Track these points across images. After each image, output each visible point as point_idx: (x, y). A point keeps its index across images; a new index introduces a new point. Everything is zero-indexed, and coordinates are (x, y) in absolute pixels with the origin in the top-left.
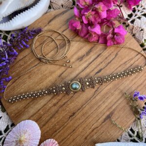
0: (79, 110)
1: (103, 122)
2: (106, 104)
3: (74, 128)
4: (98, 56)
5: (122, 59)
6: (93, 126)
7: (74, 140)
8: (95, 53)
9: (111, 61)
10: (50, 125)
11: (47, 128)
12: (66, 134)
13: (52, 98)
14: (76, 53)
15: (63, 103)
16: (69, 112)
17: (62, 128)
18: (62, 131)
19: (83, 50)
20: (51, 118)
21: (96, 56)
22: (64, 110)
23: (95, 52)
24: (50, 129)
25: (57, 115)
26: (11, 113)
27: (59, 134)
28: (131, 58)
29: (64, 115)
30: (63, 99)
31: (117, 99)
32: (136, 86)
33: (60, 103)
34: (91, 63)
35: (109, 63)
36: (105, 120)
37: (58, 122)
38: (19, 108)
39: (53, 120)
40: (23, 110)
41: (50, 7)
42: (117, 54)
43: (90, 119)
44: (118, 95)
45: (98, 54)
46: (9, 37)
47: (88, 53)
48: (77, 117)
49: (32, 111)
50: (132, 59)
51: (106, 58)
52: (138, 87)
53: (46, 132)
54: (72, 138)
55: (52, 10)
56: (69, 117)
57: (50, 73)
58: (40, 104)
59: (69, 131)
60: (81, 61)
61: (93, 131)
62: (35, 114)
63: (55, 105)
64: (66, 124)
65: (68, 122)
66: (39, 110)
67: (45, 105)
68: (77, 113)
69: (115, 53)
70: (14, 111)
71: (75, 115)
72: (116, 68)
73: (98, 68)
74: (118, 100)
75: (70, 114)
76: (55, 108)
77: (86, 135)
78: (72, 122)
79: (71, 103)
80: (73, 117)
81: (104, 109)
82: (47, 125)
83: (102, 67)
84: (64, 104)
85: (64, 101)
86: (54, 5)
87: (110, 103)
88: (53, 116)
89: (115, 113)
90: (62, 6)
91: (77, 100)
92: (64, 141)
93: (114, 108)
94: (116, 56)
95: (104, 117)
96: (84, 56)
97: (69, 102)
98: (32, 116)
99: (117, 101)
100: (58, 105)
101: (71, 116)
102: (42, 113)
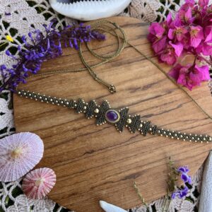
1: (123, 180)
2: (138, 160)
3: (84, 169)
4: (156, 97)
5: (185, 115)
6: (109, 178)
7: (77, 183)
8: (155, 92)
9: (169, 111)
10: (58, 151)
12: (71, 172)
13: (76, 120)
14: (131, 80)
16: (87, 147)
17: (70, 161)
18: (68, 165)
19: (141, 80)
20: (63, 143)
22: (82, 141)
23: (155, 90)
24: (55, 156)
25: (71, 143)
26: (18, 114)
27: (62, 167)
28: (196, 118)
29: (80, 147)
30: (88, 128)
32: (186, 156)
33: (82, 131)
34: (144, 101)
35: (166, 112)
36: (126, 178)
39: (64, 146)
40: (34, 117)
41: (126, 10)
42: (181, 106)
43: (109, 168)
44: (158, 156)
45: (157, 94)
46: (60, 23)
47: (146, 87)
48: (94, 157)
49: (44, 123)
50: (197, 120)
51: (165, 104)
52: (187, 158)
53: (49, 157)
54: (76, 179)
55: (127, 15)
56: (84, 152)
57: (87, 88)
58: (58, 119)
59: (76, 170)
60: (132, 92)
61: (105, 183)
62: (46, 129)
63: (75, 130)
64: (76, 159)
65: (80, 158)
66: (53, 127)
67: (63, 124)
68: (97, 153)
69: (179, 104)
70: (23, 113)
71: (94, 153)
72: (171, 122)
73: (150, 112)
74: (156, 162)
75: (88, 150)
76: (73, 134)
77: (94, 185)
78: (86, 160)
79: (95, 137)
80: (89, 155)
81: (132, 164)
82: (53, 149)
83: (155, 113)
84: (86, 134)
85: (88, 131)
86: (132, 10)
87: (143, 160)
88: (67, 142)
89: (143, 176)
90: (142, 16)
91: (104, 137)
92: (63, 179)
93: (145, 168)
94: (178, 107)
95: (127, 174)
96: (140, 88)
97: (93, 135)
98: (41, 130)
99: (153, 162)
100: (78, 132)
101: (88, 153)
102: (55, 132)
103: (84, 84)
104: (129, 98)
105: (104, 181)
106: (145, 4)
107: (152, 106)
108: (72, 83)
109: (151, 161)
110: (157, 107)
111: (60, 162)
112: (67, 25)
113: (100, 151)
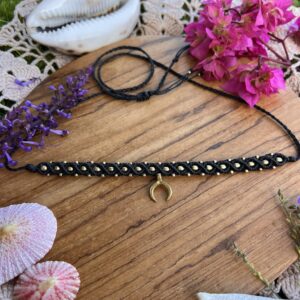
0: (155, 216)
1: (208, 256)
2: (222, 215)
3: (133, 256)
4: (218, 118)
6: (182, 260)
7: (126, 284)
8: (213, 112)
9: (245, 131)
10: (79, 237)
11: (71, 242)
14: (172, 106)
15: (121, 196)
16: (129, 218)
17: (104, 249)
18: (103, 258)
19: (187, 103)
20: (86, 222)
21: (214, 117)
22: (119, 211)
23: (212, 109)
24: (75, 248)
25: (99, 219)
27: (93, 263)
29: (117, 221)
30: (123, 188)
31: (250, 209)
33: (114, 195)
34: (201, 128)
35: (240, 134)
36: (213, 252)
37: (98, 235)
38: (22, 190)
39: (89, 228)
40: (29, 194)
42: (260, 121)
43: (178, 244)
45: (218, 114)
46: (49, 66)
47: (197, 110)
48: (146, 231)
49: (47, 199)
51: (236, 124)
54: (121, 279)
56: (126, 227)
57: (109, 132)
59: (120, 262)
61: (178, 272)
63: (101, 196)
64: (115, 243)
65: (121, 239)
66: (63, 201)
67: (80, 192)
68: (149, 223)
70: (9, 193)
71: (143, 225)
72: (254, 145)
73: (216, 140)
74: (254, 211)
75: (131, 222)
76: (102, 203)
77: (159, 279)
78: (132, 240)
79: (139, 199)
80: (136, 230)
81: (215, 225)
82: (70, 237)
83: (224, 140)
84: (124, 198)
85: (125, 192)
87: (232, 214)
89: (242, 239)
90: (163, 32)
92: (100, 283)
93: (239, 227)
94: (257, 123)
95: (212, 244)
96: (188, 113)
99: (250, 213)
100: (109, 198)
101: (133, 227)
102: (69, 208)
103: (102, 127)
104: (177, 129)
105: (174, 268)
106: (163, 16)
107: (216, 131)
108: (83, 130)
109: (245, 212)
110: (224, 131)
111: (88, 255)
112: (60, 67)
113: (154, 219)
